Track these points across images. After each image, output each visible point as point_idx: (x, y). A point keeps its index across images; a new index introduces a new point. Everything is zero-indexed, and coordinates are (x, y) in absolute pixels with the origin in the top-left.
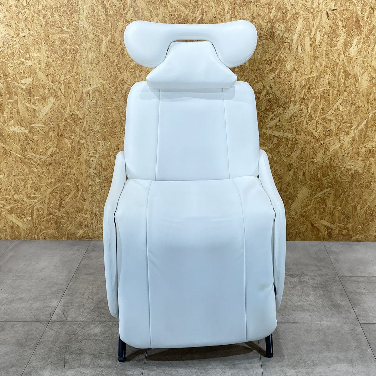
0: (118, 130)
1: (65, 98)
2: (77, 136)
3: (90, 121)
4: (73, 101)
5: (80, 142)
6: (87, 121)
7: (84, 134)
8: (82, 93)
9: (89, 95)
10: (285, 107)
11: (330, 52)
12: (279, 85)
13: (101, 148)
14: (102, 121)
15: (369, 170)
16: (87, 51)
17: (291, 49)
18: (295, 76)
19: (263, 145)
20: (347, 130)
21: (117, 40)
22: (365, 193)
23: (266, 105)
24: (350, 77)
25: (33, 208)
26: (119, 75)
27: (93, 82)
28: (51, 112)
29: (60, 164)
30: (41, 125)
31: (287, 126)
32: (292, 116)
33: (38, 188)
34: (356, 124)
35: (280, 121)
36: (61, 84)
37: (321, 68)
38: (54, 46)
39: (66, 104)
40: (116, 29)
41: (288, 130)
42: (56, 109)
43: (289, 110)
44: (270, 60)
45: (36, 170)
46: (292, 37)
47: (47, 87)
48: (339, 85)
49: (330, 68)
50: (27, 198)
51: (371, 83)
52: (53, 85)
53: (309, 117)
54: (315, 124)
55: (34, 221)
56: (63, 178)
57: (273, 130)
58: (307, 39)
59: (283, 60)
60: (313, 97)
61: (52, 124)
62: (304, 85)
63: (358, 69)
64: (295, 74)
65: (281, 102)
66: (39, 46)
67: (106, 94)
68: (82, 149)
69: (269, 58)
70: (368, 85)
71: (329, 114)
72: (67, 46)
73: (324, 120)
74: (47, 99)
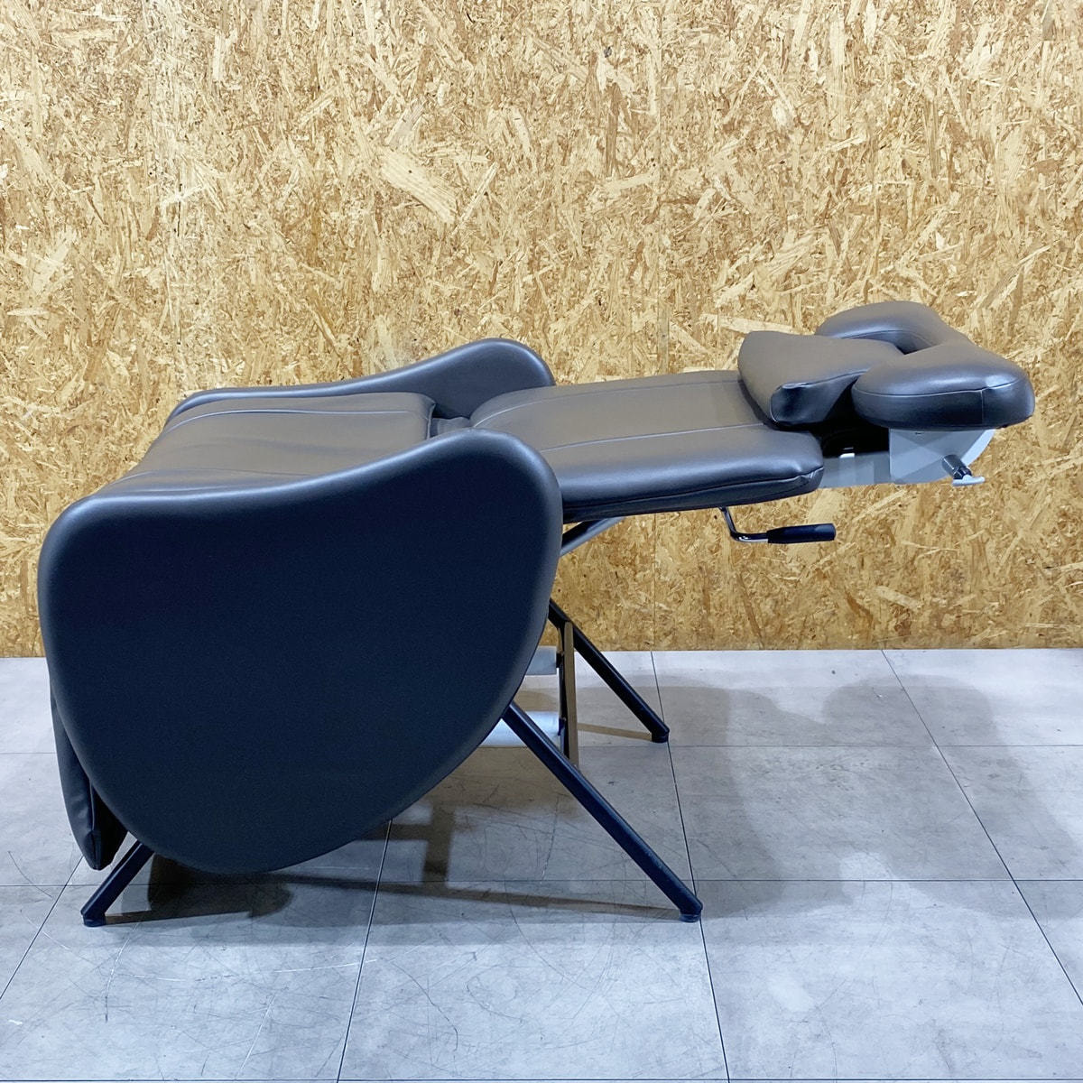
0: (267, 324)
1: (108, 229)
2: (146, 344)
3: (184, 297)
4: (129, 237)
5: (155, 362)
6: (174, 299)
7: (165, 339)
8: (157, 212)
9: (177, 217)
10: (769, 243)
11: (908, 68)
12: (751, 173)
13: (220, 379)
14: (219, 296)
15: (1023, 432)
16: (167, 82)
17: (788, 60)
18: (801, 145)
19: (703, 363)
20: (957, 310)
21: (258, 43)
22: (1009, 504)
23: (713, 237)
24: (968, 145)
25: (24, 564)
26: (265, 154)
27: (188, 174)
28: (65, 272)
29: (100, 429)
30: (38, 313)
31: (777, 300)
32: (791, 271)
33: (37, 504)
34: (986, 291)
35: (754, 286)
36: (94, 184)
37: (879, 119)
38: (69, 67)
39: (110, 248)
40: (254, 9)
41: (778, 315)
42: (80, 262)
43: (782, 252)
44: (723, 95)
45: (29, 449)
46: (789, 22)
47: (52, 197)
48: (932, 172)
49: (906, 117)
50: (7, 533)
51: (1032, 163)
52: (69, 188)
53: (843, 272)
54: (862, 294)
55: (30, 602)
56: (109, 471)
57: (732, 316)
58: (837, 28)
59: (763, 95)
60: (855, 208)
61: (70, 311)
62: (826, 171)
63: (993, 120)
64: (801, 140)
65: (756, 228)
66: (24, 69)
67: (229, 213)
68: (161, 385)
69: (720, 89)
70: (1022, 169)
71: (903, 260)
72: (106, 66)
73: (887, 281)
74: (52, 233)
